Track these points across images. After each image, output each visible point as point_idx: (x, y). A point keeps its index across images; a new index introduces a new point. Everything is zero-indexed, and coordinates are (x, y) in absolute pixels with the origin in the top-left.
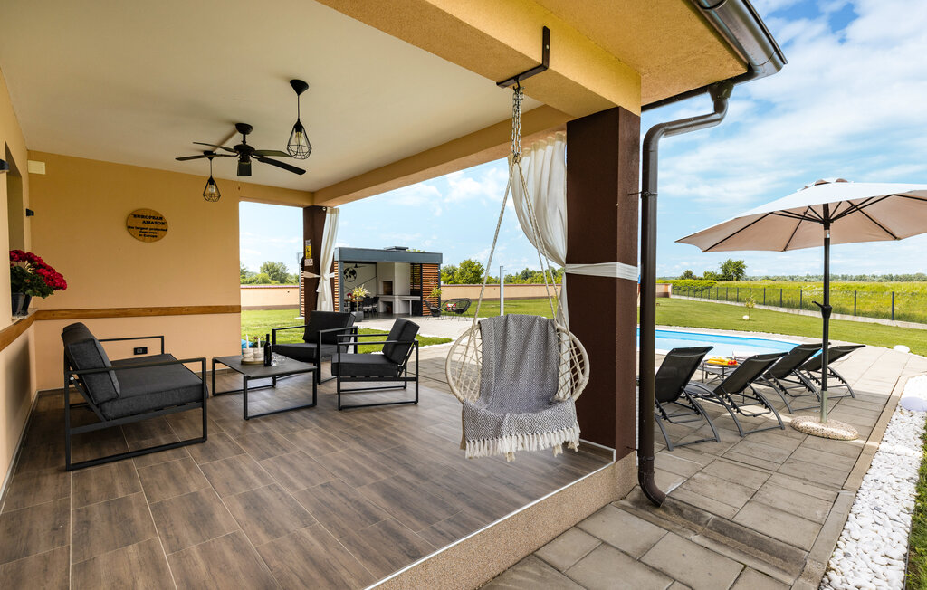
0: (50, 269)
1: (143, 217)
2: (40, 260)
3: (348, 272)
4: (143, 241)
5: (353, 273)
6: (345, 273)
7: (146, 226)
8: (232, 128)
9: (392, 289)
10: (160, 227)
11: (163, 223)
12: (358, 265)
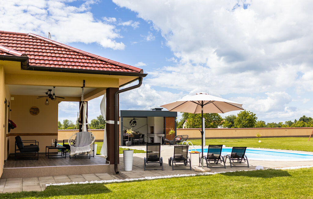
0: (14, 123)
1: (34, 109)
2: (12, 122)
3: (132, 122)
4: (34, 115)
5: (135, 122)
6: (130, 122)
7: (34, 111)
8: (48, 90)
9: (153, 131)
10: (38, 111)
11: (38, 110)
12: (135, 118)
